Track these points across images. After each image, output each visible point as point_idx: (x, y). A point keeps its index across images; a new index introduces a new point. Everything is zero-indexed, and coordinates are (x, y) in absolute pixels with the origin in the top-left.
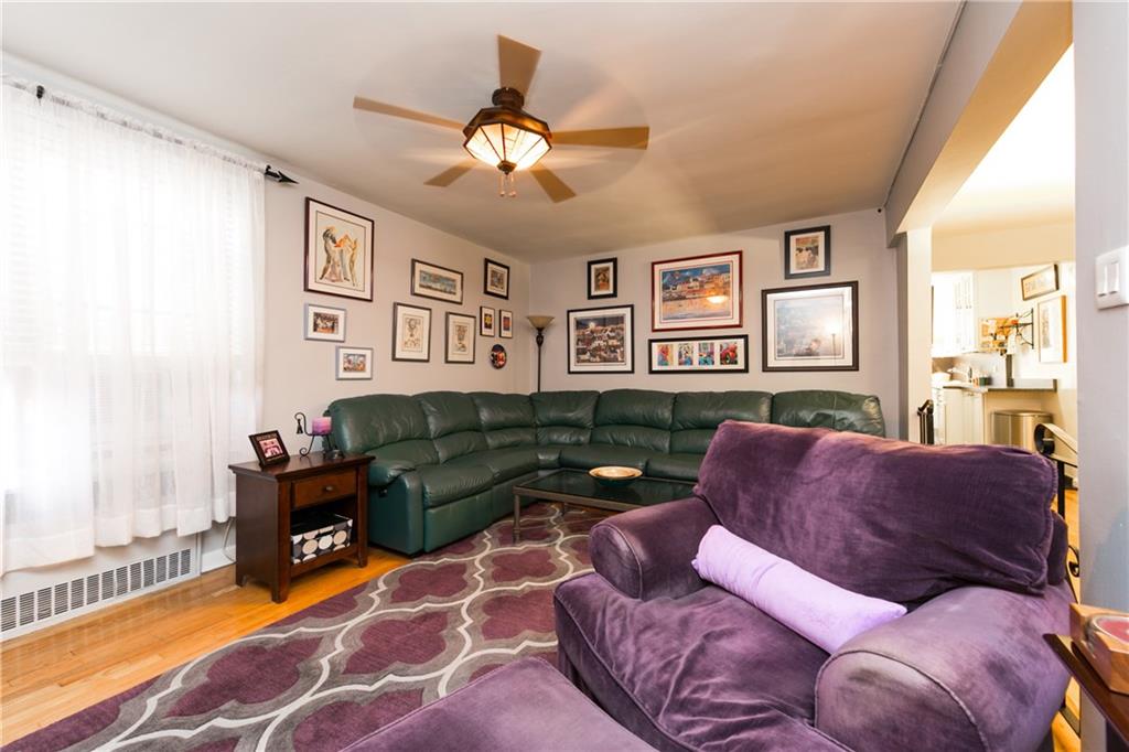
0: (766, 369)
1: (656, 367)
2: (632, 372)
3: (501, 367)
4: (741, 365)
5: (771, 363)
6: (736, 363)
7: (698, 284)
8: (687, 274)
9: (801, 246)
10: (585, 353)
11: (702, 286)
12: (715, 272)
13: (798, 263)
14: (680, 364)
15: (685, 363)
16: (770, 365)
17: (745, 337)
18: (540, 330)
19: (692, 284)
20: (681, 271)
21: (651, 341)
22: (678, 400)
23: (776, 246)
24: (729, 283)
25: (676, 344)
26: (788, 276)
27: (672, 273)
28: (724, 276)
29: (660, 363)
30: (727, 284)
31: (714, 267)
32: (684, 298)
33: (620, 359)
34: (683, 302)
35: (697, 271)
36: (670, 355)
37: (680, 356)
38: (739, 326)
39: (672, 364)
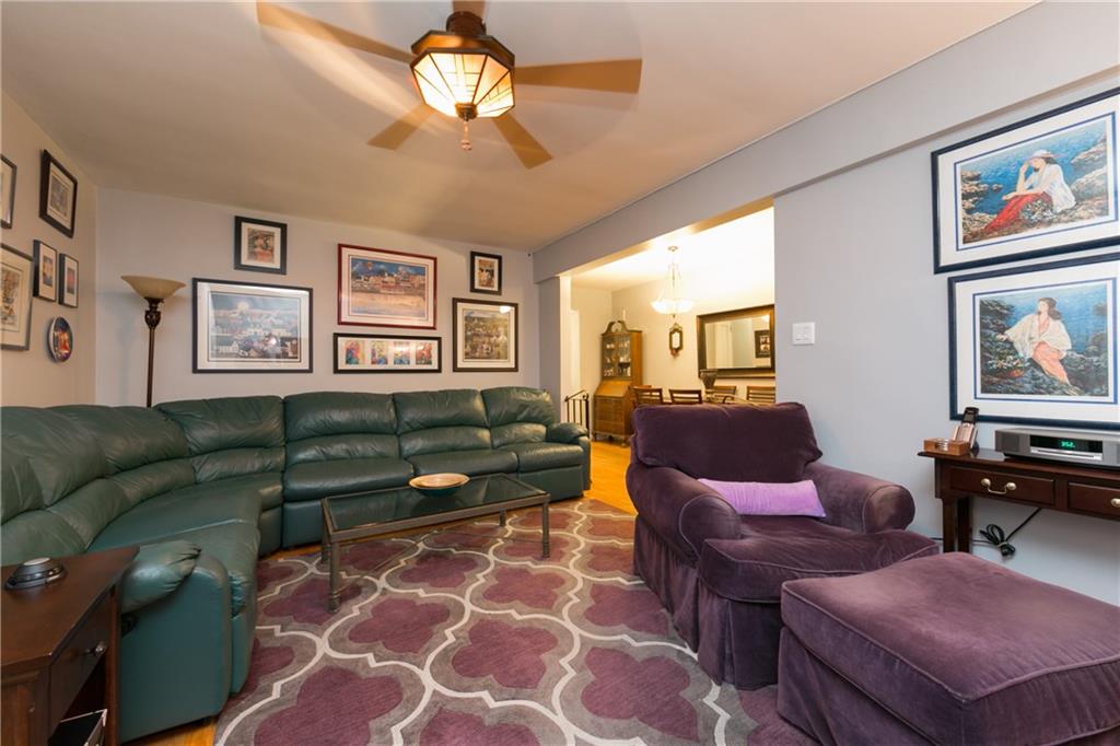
0: (456, 369)
1: (342, 365)
2: (310, 370)
3: (65, 358)
4: (435, 366)
5: (460, 365)
6: (430, 363)
7: (393, 280)
8: (382, 267)
9: (483, 267)
10: (230, 344)
11: (397, 283)
12: (410, 271)
13: (480, 281)
14: (373, 363)
15: (379, 362)
16: (459, 366)
17: (439, 339)
18: (154, 302)
19: (387, 279)
20: (374, 262)
21: (336, 336)
22: (398, 401)
23: (464, 261)
24: (424, 285)
25: (368, 341)
26: (473, 290)
27: (365, 262)
28: (419, 277)
29: (348, 361)
30: (423, 286)
31: (411, 267)
32: (377, 292)
33: (290, 355)
34: (376, 296)
35: (393, 267)
36: (361, 351)
37: (373, 355)
38: (434, 328)
39: (364, 363)
